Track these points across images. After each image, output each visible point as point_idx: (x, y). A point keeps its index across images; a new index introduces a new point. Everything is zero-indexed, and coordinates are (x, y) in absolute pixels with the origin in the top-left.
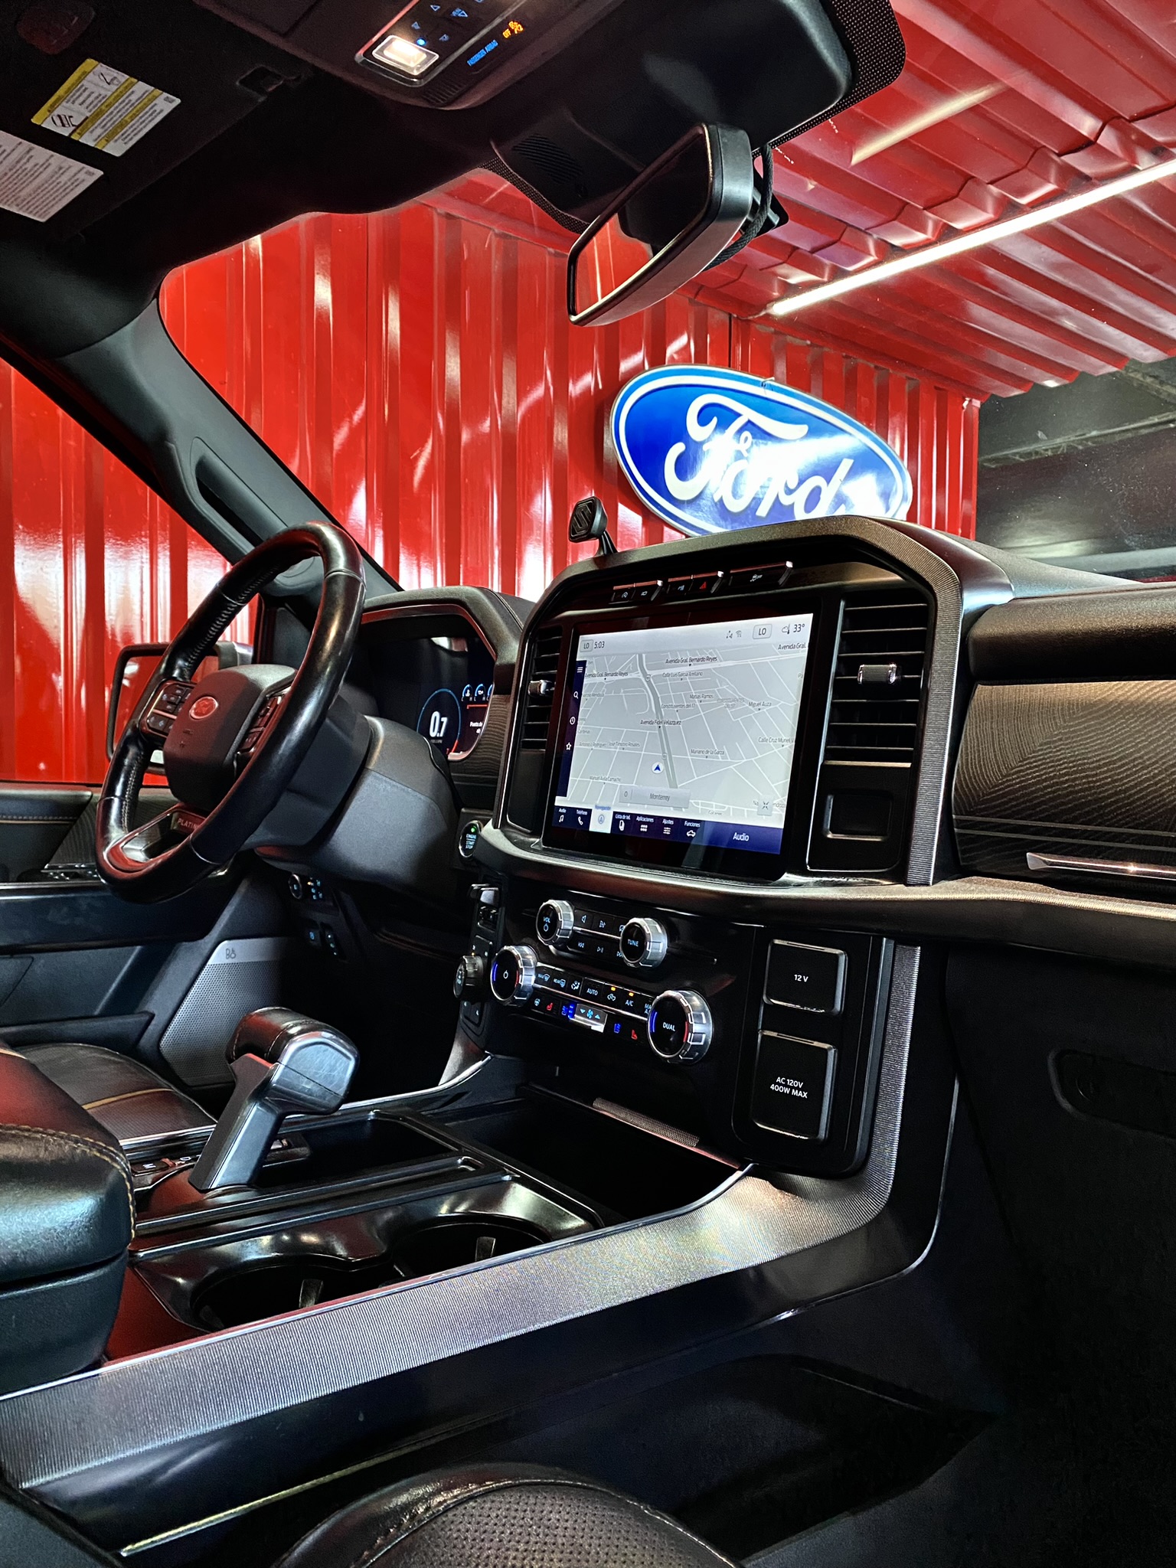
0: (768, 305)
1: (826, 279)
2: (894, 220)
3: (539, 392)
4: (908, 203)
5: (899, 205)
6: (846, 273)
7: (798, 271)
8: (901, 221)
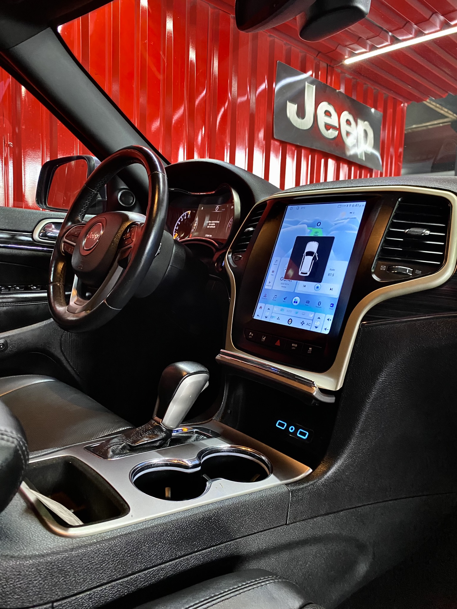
0: (343, 61)
1: (368, 51)
2: (402, 28)
4: (409, 21)
5: (405, 23)
6: (377, 48)
7: (359, 47)
8: (404, 29)
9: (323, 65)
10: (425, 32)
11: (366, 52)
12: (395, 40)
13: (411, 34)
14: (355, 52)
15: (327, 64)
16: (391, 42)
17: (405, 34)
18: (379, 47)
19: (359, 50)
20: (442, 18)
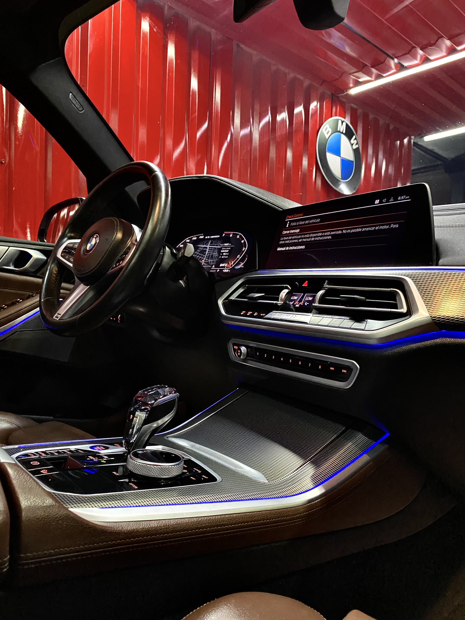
0: (348, 90)
1: (374, 79)
2: (408, 53)
4: (415, 47)
5: (410, 48)
6: (382, 77)
7: (364, 75)
8: (410, 55)
9: (328, 94)
10: (431, 58)
11: (371, 81)
12: (401, 68)
13: (416, 59)
14: (360, 80)
15: (332, 93)
16: (395, 70)
17: (411, 60)
18: (384, 75)
19: (364, 78)
20: (448, 43)
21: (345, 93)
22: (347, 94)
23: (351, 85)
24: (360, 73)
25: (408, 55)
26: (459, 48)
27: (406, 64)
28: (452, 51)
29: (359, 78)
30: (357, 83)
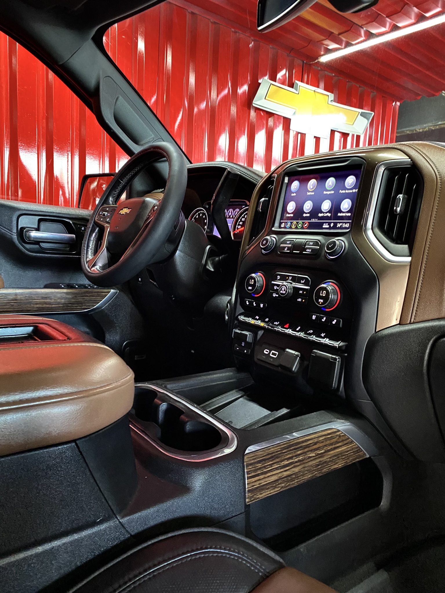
0: (319, 58)
1: (343, 47)
3: (226, 92)
4: (380, 14)
5: (376, 15)
6: (352, 45)
7: (332, 43)
8: (376, 22)
9: (298, 62)
10: (399, 25)
11: (342, 49)
12: (369, 36)
13: (385, 27)
14: (330, 47)
15: (303, 62)
16: (365, 36)
17: (377, 28)
18: (353, 43)
19: (333, 46)
20: (416, 10)
21: (316, 61)
22: (319, 62)
23: (322, 53)
24: (327, 40)
25: (374, 23)
26: (428, 15)
27: (374, 31)
28: (421, 18)
29: (328, 46)
30: (328, 51)
